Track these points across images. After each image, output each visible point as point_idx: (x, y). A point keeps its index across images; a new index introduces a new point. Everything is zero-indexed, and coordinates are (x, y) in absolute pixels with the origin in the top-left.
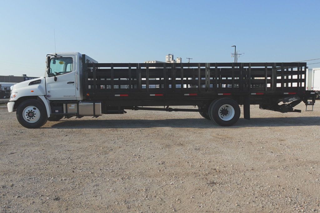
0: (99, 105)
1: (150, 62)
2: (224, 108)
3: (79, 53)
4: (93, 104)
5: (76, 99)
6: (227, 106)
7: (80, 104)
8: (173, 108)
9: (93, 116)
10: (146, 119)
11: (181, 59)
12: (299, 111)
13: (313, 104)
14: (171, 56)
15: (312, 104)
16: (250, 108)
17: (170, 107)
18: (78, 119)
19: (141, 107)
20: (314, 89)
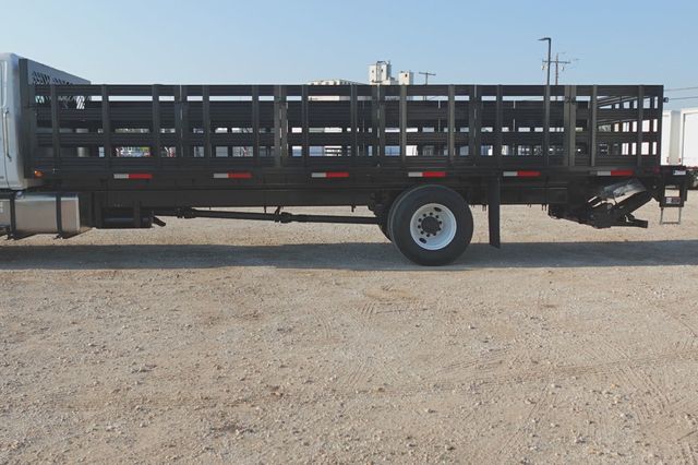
0: (72, 204)
1: (324, 84)
2: (428, 215)
3: (13, 55)
4: (54, 199)
5: (6, 186)
6: (437, 209)
7: (20, 200)
8: (294, 213)
9: (55, 236)
10: (230, 243)
11: (411, 74)
12: (643, 224)
13: (681, 205)
14: (384, 67)
15: (679, 203)
16: (501, 213)
17: (285, 209)
18: (12, 242)
19: (208, 209)
20: (686, 163)
